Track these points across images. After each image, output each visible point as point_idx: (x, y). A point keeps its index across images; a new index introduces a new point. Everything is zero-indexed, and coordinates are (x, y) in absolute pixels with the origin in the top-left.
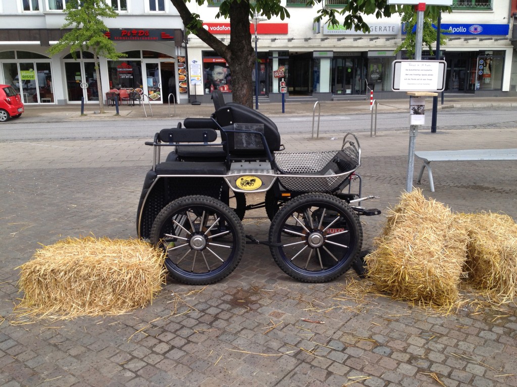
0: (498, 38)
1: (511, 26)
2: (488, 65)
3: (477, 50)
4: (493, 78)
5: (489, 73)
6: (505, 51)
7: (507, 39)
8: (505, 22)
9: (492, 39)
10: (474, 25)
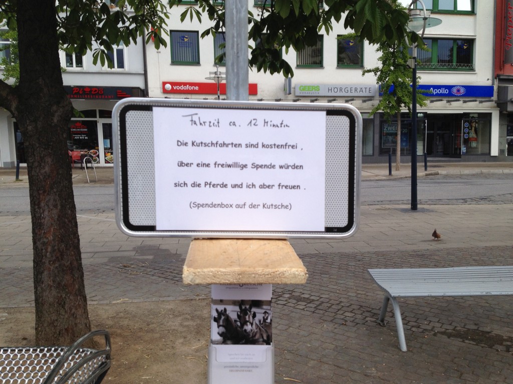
0: (483, 100)
1: (495, 88)
2: (473, 128)
3: (462, 112)
4: (480, 142)
5: (476, 137)
6: (491, 114)
7: (492, 101)
8: (489, 83)
9: (476, 101)
10: (456, 86)
